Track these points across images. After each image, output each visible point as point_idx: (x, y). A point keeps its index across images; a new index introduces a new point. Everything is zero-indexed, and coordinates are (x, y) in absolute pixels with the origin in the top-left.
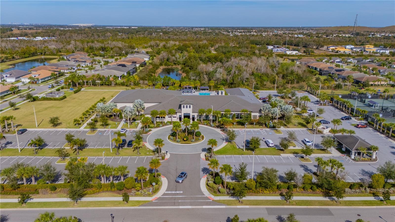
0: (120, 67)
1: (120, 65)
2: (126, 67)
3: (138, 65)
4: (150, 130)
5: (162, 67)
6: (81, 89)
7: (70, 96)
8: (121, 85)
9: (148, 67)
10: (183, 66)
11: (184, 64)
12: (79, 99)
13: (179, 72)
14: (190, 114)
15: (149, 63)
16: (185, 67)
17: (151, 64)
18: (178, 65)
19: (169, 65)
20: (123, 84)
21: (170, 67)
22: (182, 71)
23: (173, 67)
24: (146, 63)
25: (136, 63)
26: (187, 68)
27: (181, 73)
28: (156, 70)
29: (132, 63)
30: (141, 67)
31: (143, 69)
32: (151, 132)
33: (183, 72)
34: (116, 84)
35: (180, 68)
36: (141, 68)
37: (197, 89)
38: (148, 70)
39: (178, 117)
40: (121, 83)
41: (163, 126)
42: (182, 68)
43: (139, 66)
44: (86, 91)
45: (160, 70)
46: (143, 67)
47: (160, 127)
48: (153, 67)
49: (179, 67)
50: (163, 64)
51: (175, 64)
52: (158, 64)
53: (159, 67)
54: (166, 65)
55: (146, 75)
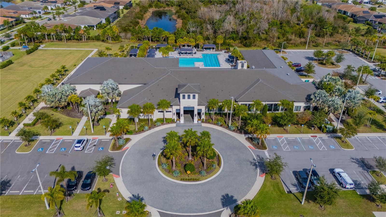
0: (98, 11)
1: (98, 8)
2: (105, 10)
3: (121, 7)
4: (128, 140)
5: (151, 10)
6: (40, 46)
7: (20, 60)
8: (95, 39)
9: (134, 10)
10: (178, 8)
11: (179, 6)
12: (30, 66)
13: (173, 16)
14: (194, 107)
15: (136, 3)
16: (180, 9)
17: (139, 5)
18: (172, 6)
19: (161, 7)
20: (97, 38)
21: (161, 9)
22: (177, 16)
23: (165, 9)
24: (132, 4)
25: (119, 4)
26: (184, 12)
27: (175, 18)
28: (144, 14)
29: (114, 4)
30: (126, 9)
31: (127, 13)
32: (129, 145)
33: (179, 17)
34: (89, 38)
35: (174, 11)
36: (125, 11)
37: (198, 47)
38: (134, 13)
39: (175, 112)
40: (95, 37)
41: (150, 128)
42: (177, 12)
43: (124, 8)
44: (46, 50)
45: (148, 15)
46: (128, 9)
47: (145, 131)
48: (141, 10)
49: (173, 9)
50: (153, 5)
51: (168, 5)
52: (147, 5)
53: (148, 10)
54: (156, 6)
55: (131, 22)
